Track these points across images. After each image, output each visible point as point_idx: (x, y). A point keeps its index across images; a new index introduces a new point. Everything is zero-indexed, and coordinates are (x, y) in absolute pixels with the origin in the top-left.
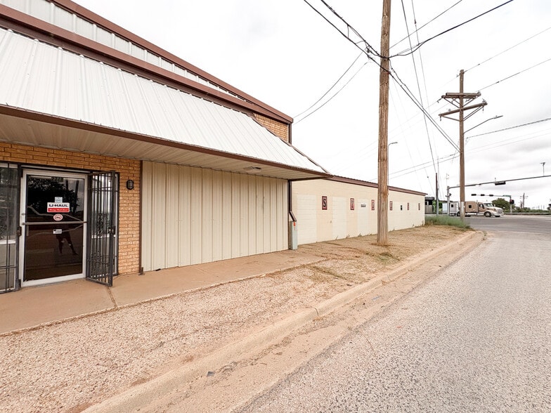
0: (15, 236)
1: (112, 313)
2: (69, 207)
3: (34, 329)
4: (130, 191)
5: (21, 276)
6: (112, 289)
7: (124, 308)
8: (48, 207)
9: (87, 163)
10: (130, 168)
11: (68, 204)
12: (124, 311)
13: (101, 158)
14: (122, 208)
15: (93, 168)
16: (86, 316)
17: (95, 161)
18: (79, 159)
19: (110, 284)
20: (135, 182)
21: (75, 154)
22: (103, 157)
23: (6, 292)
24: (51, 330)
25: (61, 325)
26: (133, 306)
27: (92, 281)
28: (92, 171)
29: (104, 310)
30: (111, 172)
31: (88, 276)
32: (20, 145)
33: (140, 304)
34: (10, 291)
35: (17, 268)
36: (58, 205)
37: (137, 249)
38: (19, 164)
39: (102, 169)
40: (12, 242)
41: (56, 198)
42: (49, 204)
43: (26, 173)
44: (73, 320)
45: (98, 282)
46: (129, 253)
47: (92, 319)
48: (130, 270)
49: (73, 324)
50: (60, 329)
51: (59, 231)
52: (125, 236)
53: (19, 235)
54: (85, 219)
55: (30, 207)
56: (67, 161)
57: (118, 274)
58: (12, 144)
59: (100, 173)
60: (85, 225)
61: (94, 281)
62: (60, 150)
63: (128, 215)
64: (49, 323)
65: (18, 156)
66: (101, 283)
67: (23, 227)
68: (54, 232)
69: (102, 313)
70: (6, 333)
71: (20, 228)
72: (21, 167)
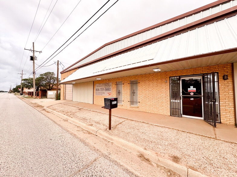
0: (179, 100)
1: (213, 139)
2: (195, 90)
3: (183, 131)
4: (225, 81)
5: (182, 113)
6: (216, 129)
7: (221, 140)
8: (188, 90)
9: (202, 71)
10: (225, 69)
11: (195, 89)
12: (220, 141)
13: (208, 67)
14: (221, 90)
15: (205, 73)
16: (201, 135)
17: (205, 69)
18: (198, 70)
19: (215, 126)
20: (229, 75)
21: (196, 69)
22: (209, 67)
23: (178, 117)
24: (188, 134)
25: (191, 134)
26: (227, 142)
27: (206, 122)
28: (204, 74)
29: (210, 136)
30: (212, 73)
31: (205, 119)
32: (180, 70)
33: (232, 143)
34: (179, 117)
35: (180, 110)
36: (192, 89)
37: (232, 112)
38: (179, 76)
39: (209, 72)
40: (179, 101)
41: (191, 87)
42: (188, 89)
43: (181, 79)
44: (196, 134)
45: (209, 123)
46: (227, 114)
47: (204, 137)
48: (229, 123)
49: (196, 136)
50: (191, 135)
51: (192, 99)
52: (224, 104)
53: (180, 99)
54: (202, 95)
55: (183, 90)
56: (193, 72)
57: (220, 123)
58: (177, 70)
59: (207, 74)
60: (202, 97)
61: (207, 122)
62: (191, 68)
63: (225, 93)
64: (187, 132)
65: (179, 74)
66: (210, 124)
67: (181, 97)
68: (191, 99)
69: (208, 137)
70: (176, 129)
71: (180, 97)
72: (180, 77)
